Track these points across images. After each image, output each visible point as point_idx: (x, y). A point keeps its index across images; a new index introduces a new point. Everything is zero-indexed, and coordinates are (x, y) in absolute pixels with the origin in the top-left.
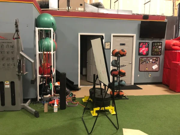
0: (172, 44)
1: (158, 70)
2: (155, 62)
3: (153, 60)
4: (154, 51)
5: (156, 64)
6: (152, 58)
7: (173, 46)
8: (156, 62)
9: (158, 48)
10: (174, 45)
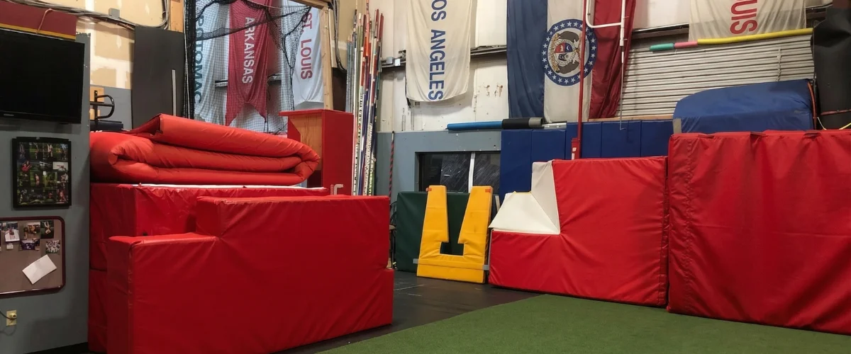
0: (114, 151)
1: (58, 284)
2: (37, 243)
3: (24, 232)
4: (27, 185)
5: (48, 253)
6: (20, 223)
7: (122, 162)
8: (43, 241)
9: (50, 169)
10: (124, 157)
